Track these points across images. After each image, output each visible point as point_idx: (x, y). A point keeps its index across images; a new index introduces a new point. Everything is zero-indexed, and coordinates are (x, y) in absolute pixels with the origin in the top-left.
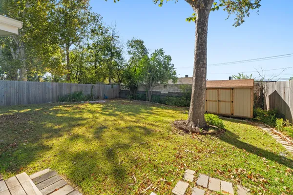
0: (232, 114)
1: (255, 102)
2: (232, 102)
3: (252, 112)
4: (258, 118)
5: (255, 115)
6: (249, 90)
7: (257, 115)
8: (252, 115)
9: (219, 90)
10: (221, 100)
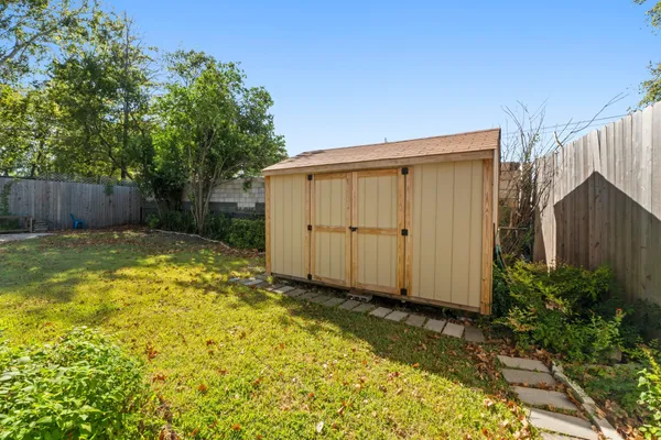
0: (404, 292)
1: (503, 232)
2: (405, 232)
3: (488, 284)
4: (514, 320)
5: (502, 300)
6: (478, 169)
7: (511, 302)
8: (488, 298)
9: (355, 174)
10: (361, 225)
